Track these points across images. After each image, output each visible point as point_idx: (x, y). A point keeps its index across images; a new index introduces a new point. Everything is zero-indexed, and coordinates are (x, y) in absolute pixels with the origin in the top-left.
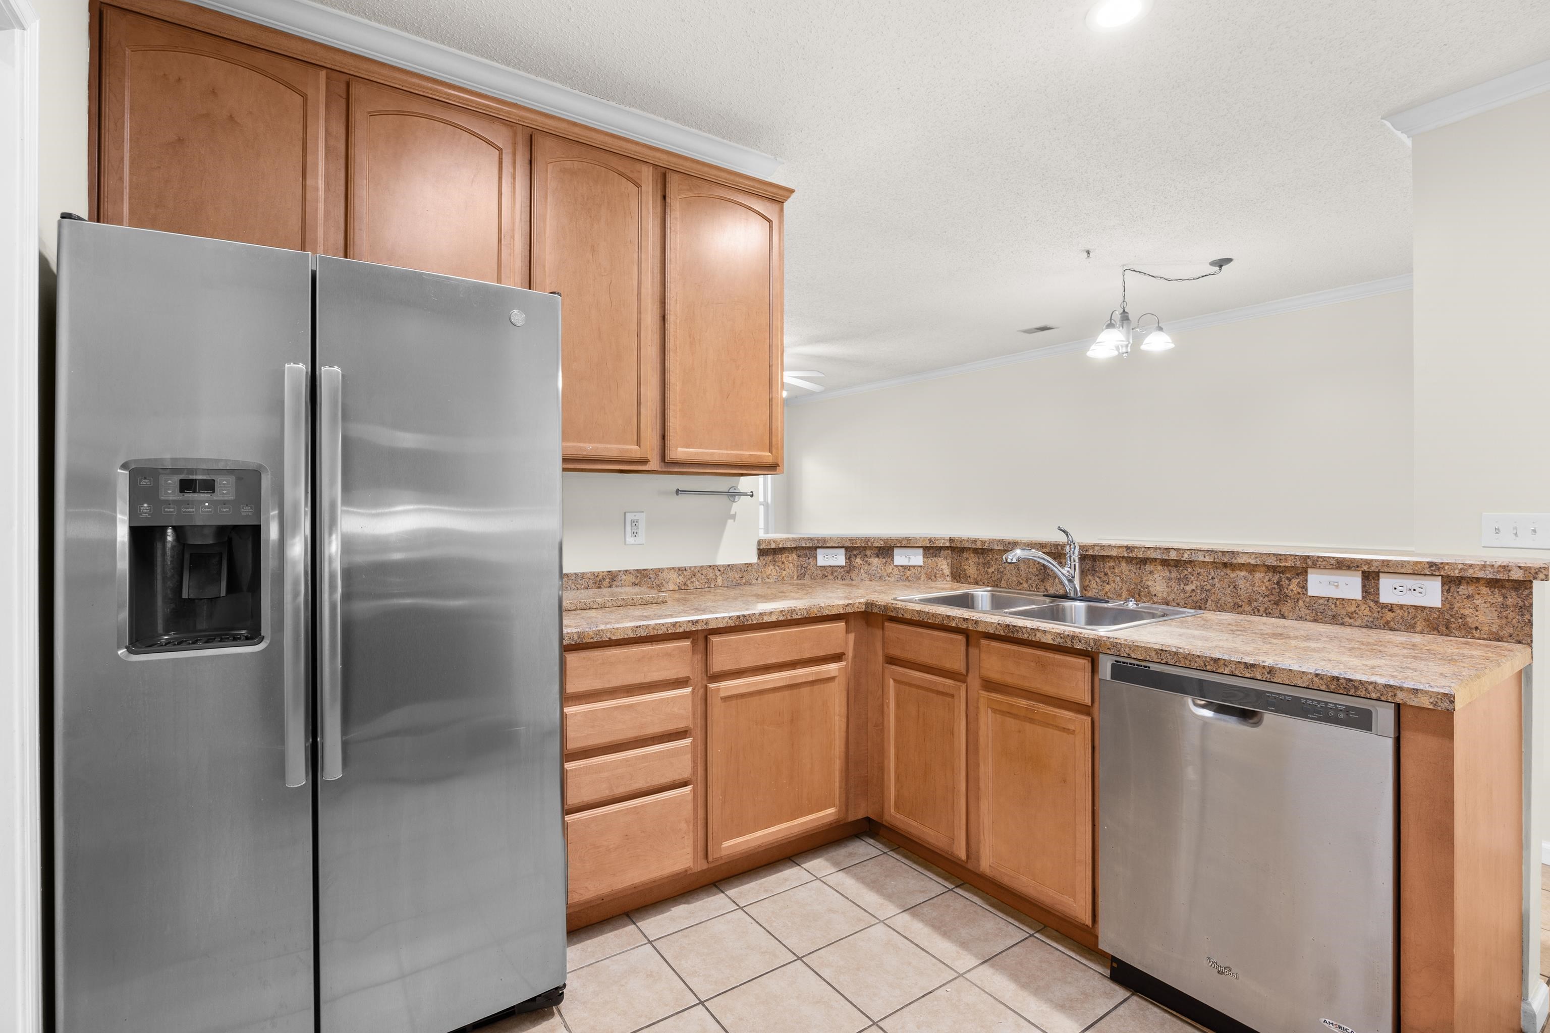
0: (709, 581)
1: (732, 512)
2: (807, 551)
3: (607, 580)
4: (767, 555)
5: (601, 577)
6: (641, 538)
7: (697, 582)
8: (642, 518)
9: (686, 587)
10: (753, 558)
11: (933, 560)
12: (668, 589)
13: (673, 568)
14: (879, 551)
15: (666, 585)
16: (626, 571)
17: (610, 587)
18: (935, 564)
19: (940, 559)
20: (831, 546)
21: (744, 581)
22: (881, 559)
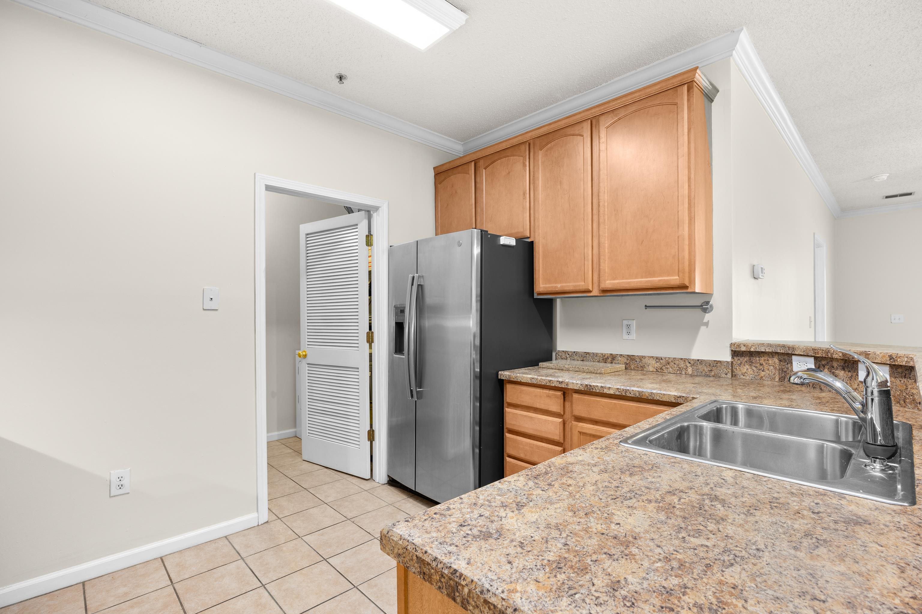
0: (680, 369)
1: (705, 320)
2: (786, 357)
3: (610, 359)
4: (742, 356)
5: (606, 357)
6: (633, 336)
7: (671, 369)
8: (634, 324)
9: (662, 371)
10: (727, 357)
11: (902, 382)
12: (648, 370)
13: (652, 357)
14: (845, 363)
15: (647, 367)
16: (621, 355)
17: (612, 363)
18: (905, 386)
19: (910, 381)
20: (798, 354)
21: (713, 374)
22: (847, 372)
